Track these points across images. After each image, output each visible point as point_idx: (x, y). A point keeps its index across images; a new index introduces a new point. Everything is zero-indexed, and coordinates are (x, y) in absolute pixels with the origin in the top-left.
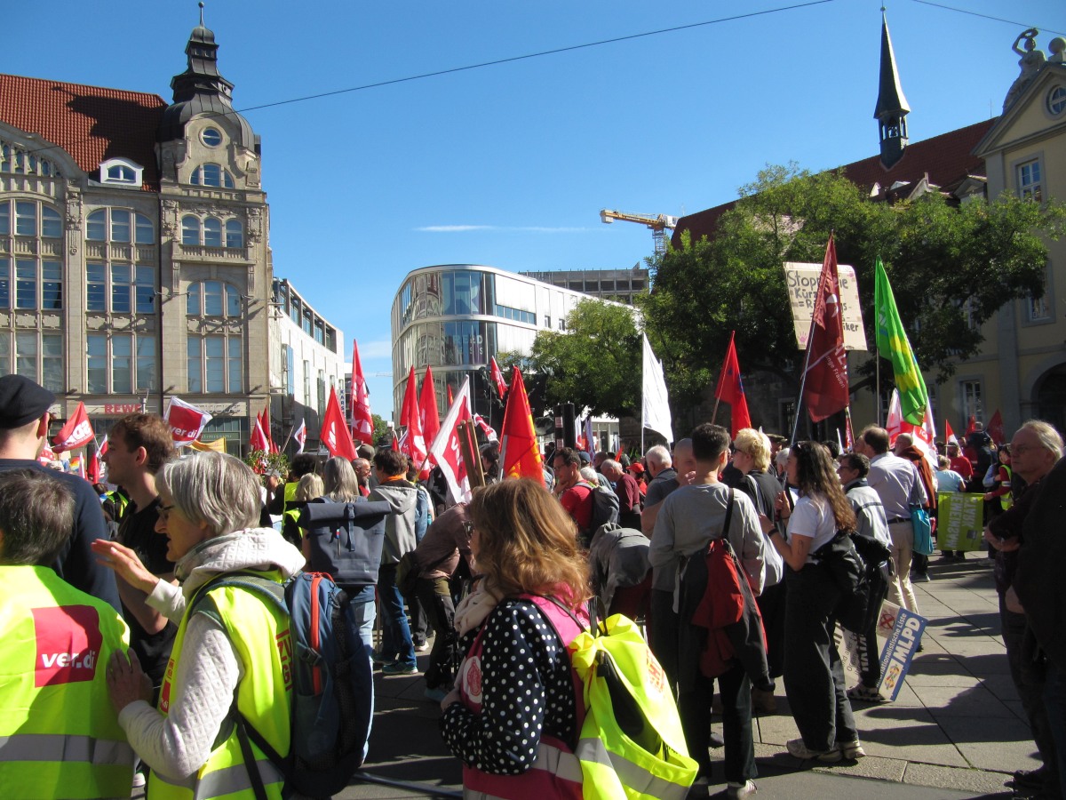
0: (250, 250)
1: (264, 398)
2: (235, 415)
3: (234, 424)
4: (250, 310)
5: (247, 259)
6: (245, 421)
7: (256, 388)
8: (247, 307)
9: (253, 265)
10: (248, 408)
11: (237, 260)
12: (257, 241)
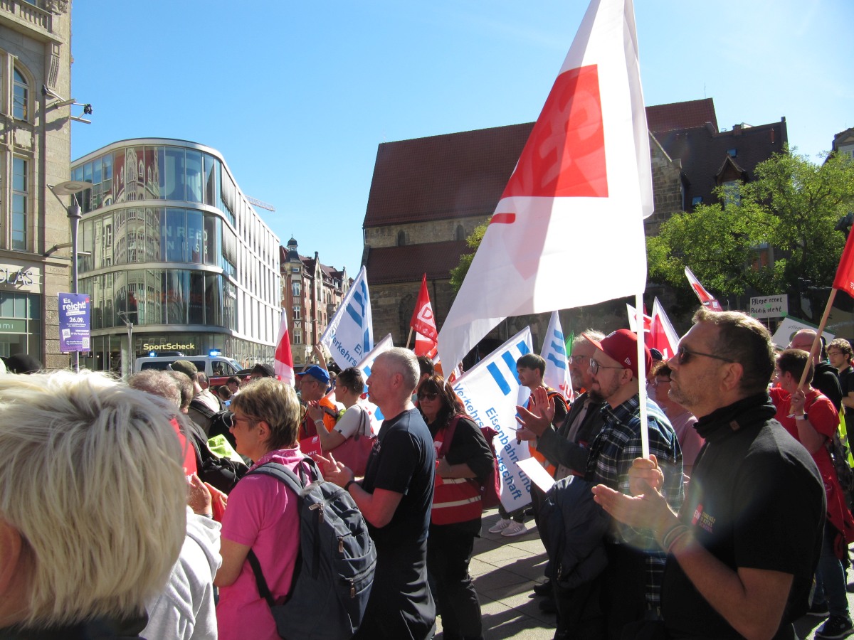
0: (55, 19)
1: (65, 266)
2: (23, 288)
3: (20, 302)
4: (51, 117)
5: (50, 31)
6: (38, 301)
7: (55, 248)
8: (43, 110)
9: (58, 44)
10: (43, 280)
11: (35, 26)
12: (63, 9)
